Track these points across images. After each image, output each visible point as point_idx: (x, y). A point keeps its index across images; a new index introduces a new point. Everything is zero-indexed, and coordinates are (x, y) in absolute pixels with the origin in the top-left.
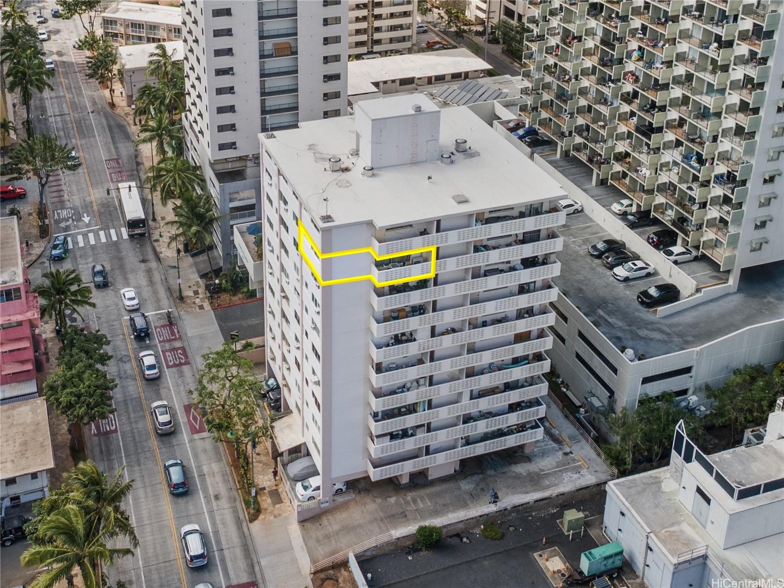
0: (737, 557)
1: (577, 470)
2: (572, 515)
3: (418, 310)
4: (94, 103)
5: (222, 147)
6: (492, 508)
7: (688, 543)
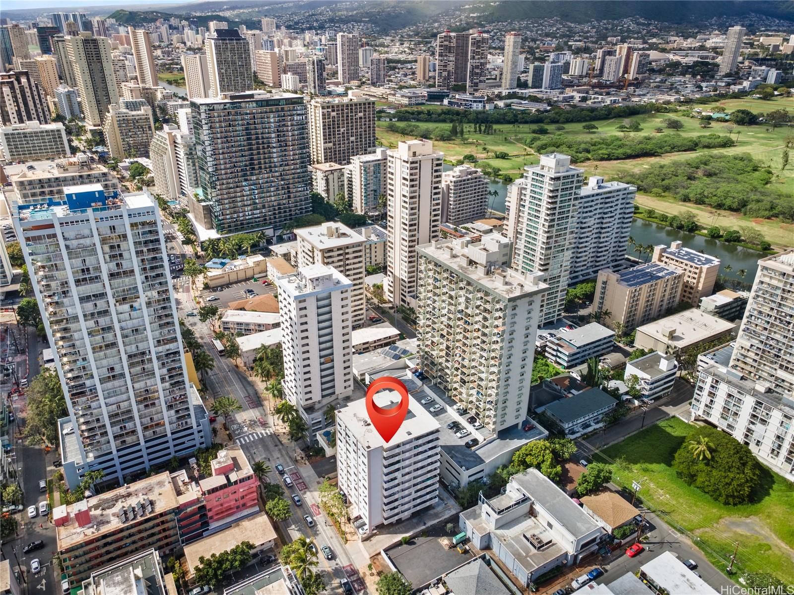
0: (499, 532)
1: (449, 509)
2: (449, 525)
3: (398, 470)
4: (228, 366)
5: (307, 400)
6: (424, 527)
7: (485, 529)
